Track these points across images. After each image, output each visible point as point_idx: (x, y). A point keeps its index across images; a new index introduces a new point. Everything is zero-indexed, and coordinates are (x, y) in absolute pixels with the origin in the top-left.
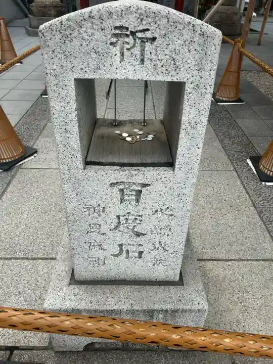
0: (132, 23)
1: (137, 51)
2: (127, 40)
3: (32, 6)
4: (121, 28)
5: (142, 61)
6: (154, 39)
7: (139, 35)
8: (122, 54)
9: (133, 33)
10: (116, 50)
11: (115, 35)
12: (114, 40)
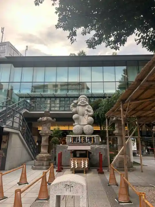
0: (68, 184)
1: (69, 189)
2: (67, 187)
3: (37, 157)
4: (66, 184)
5: (70, 191)
6: (73, 187)
7: (70, 186)
8: (66, 190)
9: (69, 186)
10: (65, 189)
11: (65, 186)
12: (65, 187)
